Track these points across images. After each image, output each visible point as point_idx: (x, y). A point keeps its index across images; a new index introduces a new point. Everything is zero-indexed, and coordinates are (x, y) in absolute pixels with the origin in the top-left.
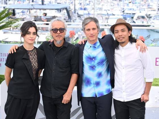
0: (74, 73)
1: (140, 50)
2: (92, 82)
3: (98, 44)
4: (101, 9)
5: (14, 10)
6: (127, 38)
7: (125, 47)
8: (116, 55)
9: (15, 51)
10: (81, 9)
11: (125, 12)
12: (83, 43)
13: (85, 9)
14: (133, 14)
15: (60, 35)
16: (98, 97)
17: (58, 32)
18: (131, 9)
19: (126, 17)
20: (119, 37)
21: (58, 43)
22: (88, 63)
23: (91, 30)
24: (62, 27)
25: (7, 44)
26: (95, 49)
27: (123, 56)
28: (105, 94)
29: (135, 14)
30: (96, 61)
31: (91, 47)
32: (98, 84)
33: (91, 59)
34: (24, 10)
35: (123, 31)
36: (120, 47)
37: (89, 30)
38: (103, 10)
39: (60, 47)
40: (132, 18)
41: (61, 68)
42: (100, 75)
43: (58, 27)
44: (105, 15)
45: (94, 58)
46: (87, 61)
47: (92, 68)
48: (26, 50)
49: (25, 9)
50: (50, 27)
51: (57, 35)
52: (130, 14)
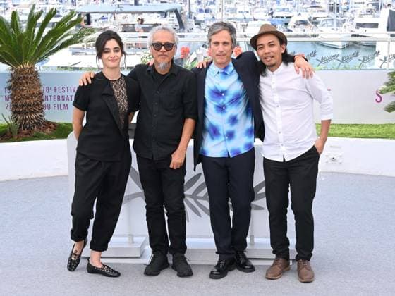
0: (188, 118)
1: (304, 76)
2: (221, 132)
3: (231, 68)
4: (234, 11)
5: (88, 15)
6: (279, 57)
7: (276, 72)
8: (262, 85)
9: (90, 82)
10: (201, 11)
11: (274, 15)
12: (205, 66)
13: (207, 11)
14: (288, 17)
15: (166, 53)
16: (231, 157)
17: (163, 49)
18: (284, 10)
19: (276, 22)
20: (265, 56)
21: (162, 67)
22: (213, 101)
23: (221, 45)
24: (170, 41)
25: (76, 71)
26: (225, 78)
27: (273, 86)
28: (243, 151)
29: (290, 17)
30: (228, 98)
31: (218, 73)
32: (231, 135)
33: (218, 94)
34: (105, 15)
35: (271, 45)
36: (268, 72)
37: (217, 43)
38: (238, 11)
39: (165, 75)
40: (287, 24)
41: (166, 109)
42: (234, 120)
43: (163, 41)
44: (241, 20)
45: (225, 92)
46: (212, 97)
47: (221, 109)
48: (108, 80)
49: (107, 13)
50: (148, 41)
51: (161, 53)
52: (282, 17)
